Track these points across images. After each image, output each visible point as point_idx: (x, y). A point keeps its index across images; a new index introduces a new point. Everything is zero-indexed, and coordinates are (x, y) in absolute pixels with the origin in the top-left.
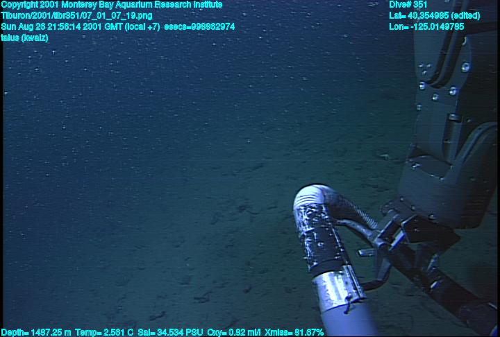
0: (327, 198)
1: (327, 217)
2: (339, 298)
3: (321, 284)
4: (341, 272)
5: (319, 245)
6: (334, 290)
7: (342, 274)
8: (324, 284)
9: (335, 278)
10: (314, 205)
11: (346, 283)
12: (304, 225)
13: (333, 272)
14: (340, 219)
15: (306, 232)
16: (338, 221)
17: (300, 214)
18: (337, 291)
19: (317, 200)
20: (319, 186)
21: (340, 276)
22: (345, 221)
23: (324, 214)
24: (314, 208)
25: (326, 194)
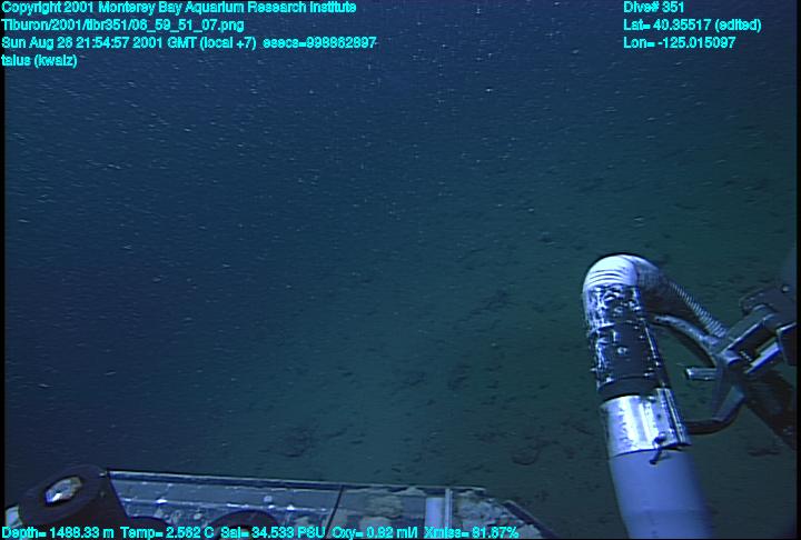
0: (642, 278)
1: (638, 308)
2: (643, 438)
3: (614, 413)
4: (651, 398)
5: (619, 351)
6: (635, 425)
7: (653, 402)
8: (620, 413)
9: (641, 406)
10: (618, 287)
11: (659, 417)
12: (598, 317)
13: (637, 397)
14: (660, 314)
15: (601, 329)
16: (657, 318)
17: (594, 300)
18: (640, 426)
19: (625, 279)
20: (629, 257)
21: (649, 404)
22: (667, 319)
23: (634, 302)
24: (618, 291)
25: (640, 272)
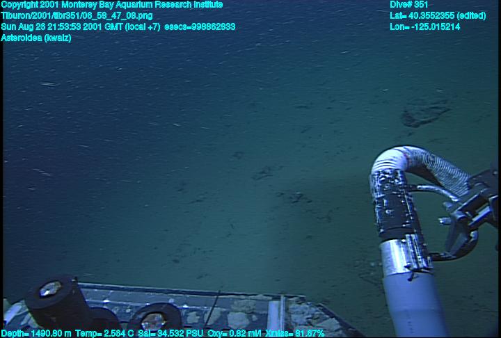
0: (411, 160)
1: (400, 183)
5: (387, 211)
7: (404, 243)
9: (398, 246)
10: (388, 171)
11: (407, 252)
12: (376, 192)
13: (396, 240)
15: (378, 199)
17: (374, 180)
20: (401, 148)
23: (398, 179)
24: (388, 174)
